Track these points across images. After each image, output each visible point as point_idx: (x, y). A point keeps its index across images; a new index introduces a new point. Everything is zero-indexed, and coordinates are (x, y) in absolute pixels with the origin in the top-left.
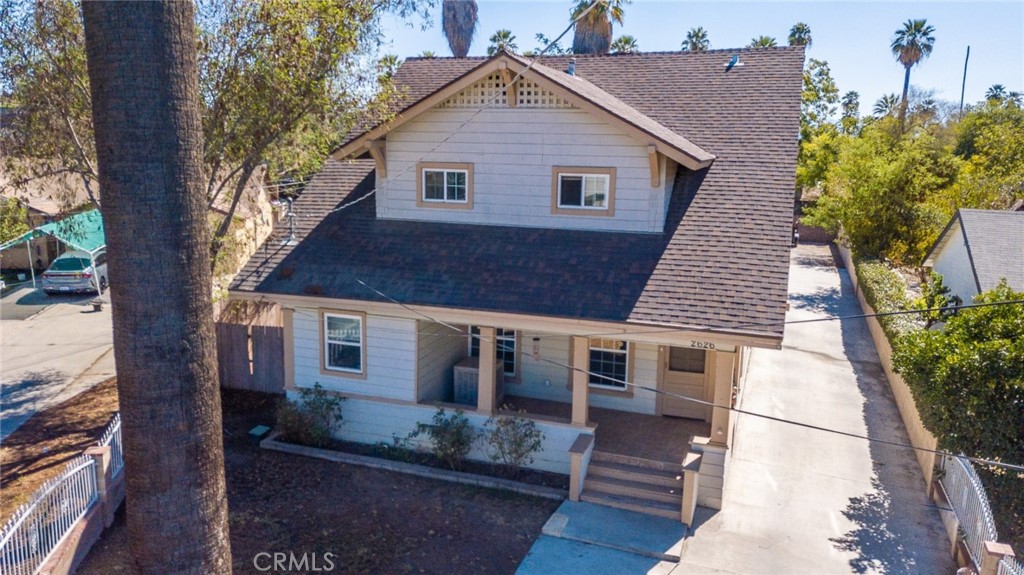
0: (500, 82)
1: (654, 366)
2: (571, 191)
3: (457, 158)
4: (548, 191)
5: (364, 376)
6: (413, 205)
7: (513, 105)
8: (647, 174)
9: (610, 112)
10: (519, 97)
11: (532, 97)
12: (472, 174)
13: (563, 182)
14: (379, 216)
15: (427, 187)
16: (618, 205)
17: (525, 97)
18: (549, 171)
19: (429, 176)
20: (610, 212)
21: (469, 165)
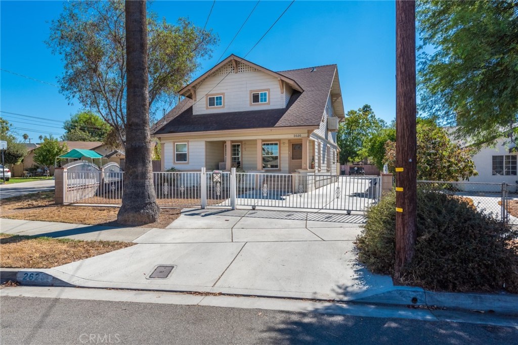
0: (232, 66)
1: (288, 159)
2: (256, 98)
3: (219, 92)
4: (248, 99)
5: (188, 163)
6: (205, 109)
7: (236, 73)
8: (279, 89)
9: (266, 69)
10: (238, 70)
11: (242, 70)
12: (224, 96)
13: (253, 96)
14: (194, 114)
15: (209, 103)
16: (271, 100)
17: (240, 70)
18: (249, 92)
19: (210, 99)
20: (269, 104)
21: (223, 94)
